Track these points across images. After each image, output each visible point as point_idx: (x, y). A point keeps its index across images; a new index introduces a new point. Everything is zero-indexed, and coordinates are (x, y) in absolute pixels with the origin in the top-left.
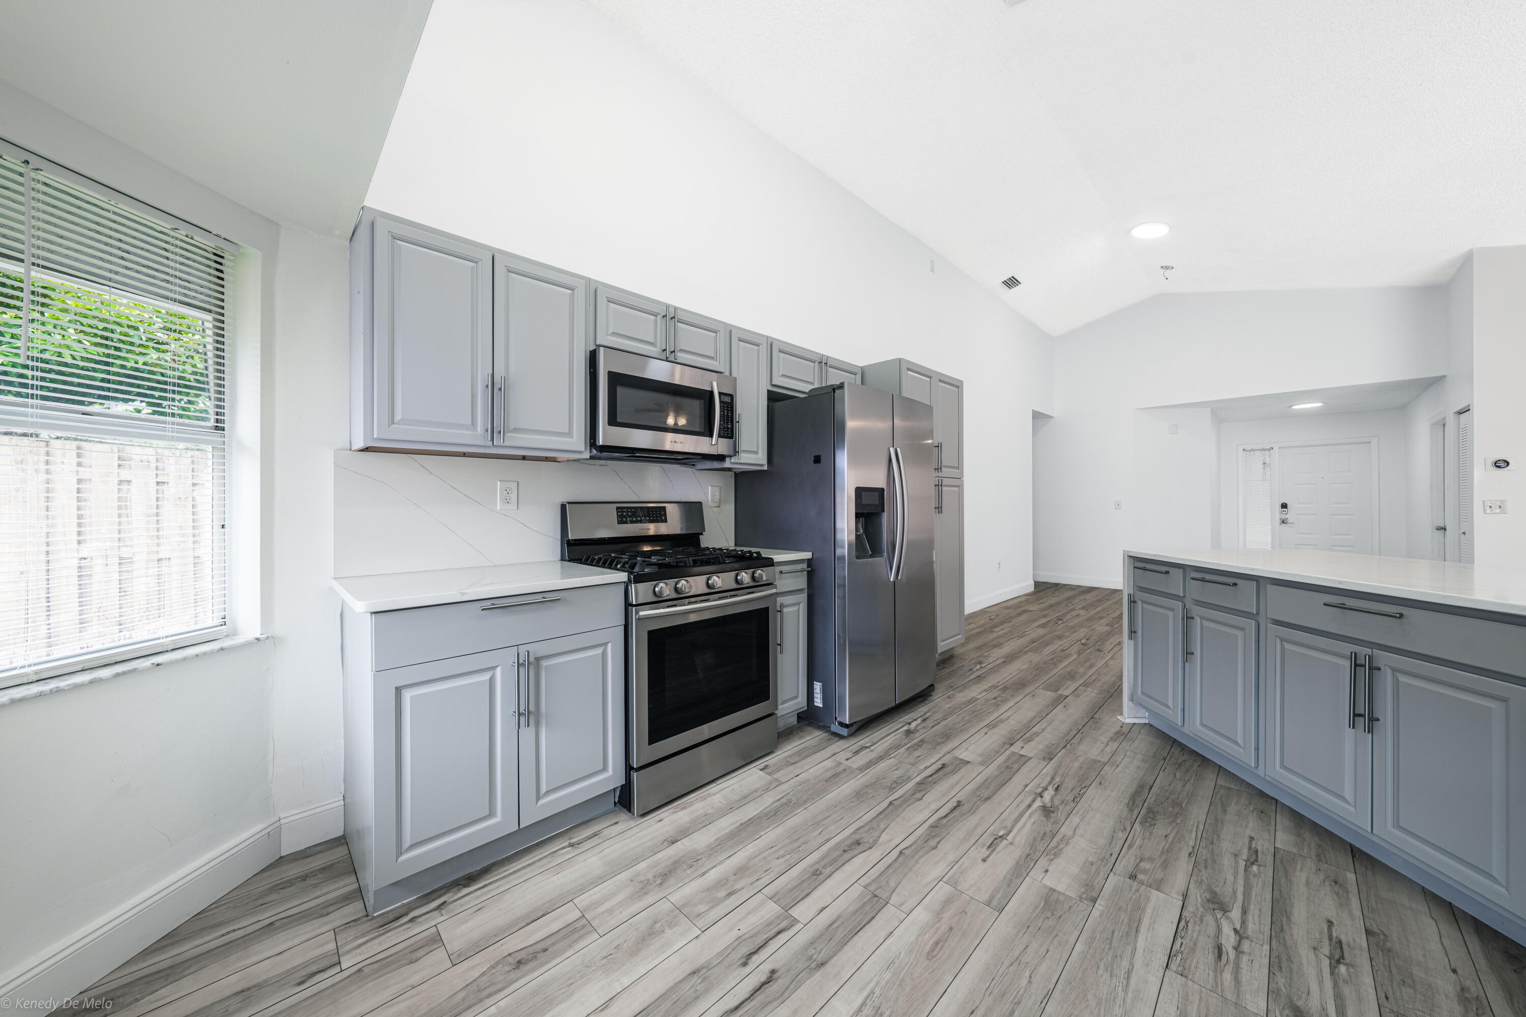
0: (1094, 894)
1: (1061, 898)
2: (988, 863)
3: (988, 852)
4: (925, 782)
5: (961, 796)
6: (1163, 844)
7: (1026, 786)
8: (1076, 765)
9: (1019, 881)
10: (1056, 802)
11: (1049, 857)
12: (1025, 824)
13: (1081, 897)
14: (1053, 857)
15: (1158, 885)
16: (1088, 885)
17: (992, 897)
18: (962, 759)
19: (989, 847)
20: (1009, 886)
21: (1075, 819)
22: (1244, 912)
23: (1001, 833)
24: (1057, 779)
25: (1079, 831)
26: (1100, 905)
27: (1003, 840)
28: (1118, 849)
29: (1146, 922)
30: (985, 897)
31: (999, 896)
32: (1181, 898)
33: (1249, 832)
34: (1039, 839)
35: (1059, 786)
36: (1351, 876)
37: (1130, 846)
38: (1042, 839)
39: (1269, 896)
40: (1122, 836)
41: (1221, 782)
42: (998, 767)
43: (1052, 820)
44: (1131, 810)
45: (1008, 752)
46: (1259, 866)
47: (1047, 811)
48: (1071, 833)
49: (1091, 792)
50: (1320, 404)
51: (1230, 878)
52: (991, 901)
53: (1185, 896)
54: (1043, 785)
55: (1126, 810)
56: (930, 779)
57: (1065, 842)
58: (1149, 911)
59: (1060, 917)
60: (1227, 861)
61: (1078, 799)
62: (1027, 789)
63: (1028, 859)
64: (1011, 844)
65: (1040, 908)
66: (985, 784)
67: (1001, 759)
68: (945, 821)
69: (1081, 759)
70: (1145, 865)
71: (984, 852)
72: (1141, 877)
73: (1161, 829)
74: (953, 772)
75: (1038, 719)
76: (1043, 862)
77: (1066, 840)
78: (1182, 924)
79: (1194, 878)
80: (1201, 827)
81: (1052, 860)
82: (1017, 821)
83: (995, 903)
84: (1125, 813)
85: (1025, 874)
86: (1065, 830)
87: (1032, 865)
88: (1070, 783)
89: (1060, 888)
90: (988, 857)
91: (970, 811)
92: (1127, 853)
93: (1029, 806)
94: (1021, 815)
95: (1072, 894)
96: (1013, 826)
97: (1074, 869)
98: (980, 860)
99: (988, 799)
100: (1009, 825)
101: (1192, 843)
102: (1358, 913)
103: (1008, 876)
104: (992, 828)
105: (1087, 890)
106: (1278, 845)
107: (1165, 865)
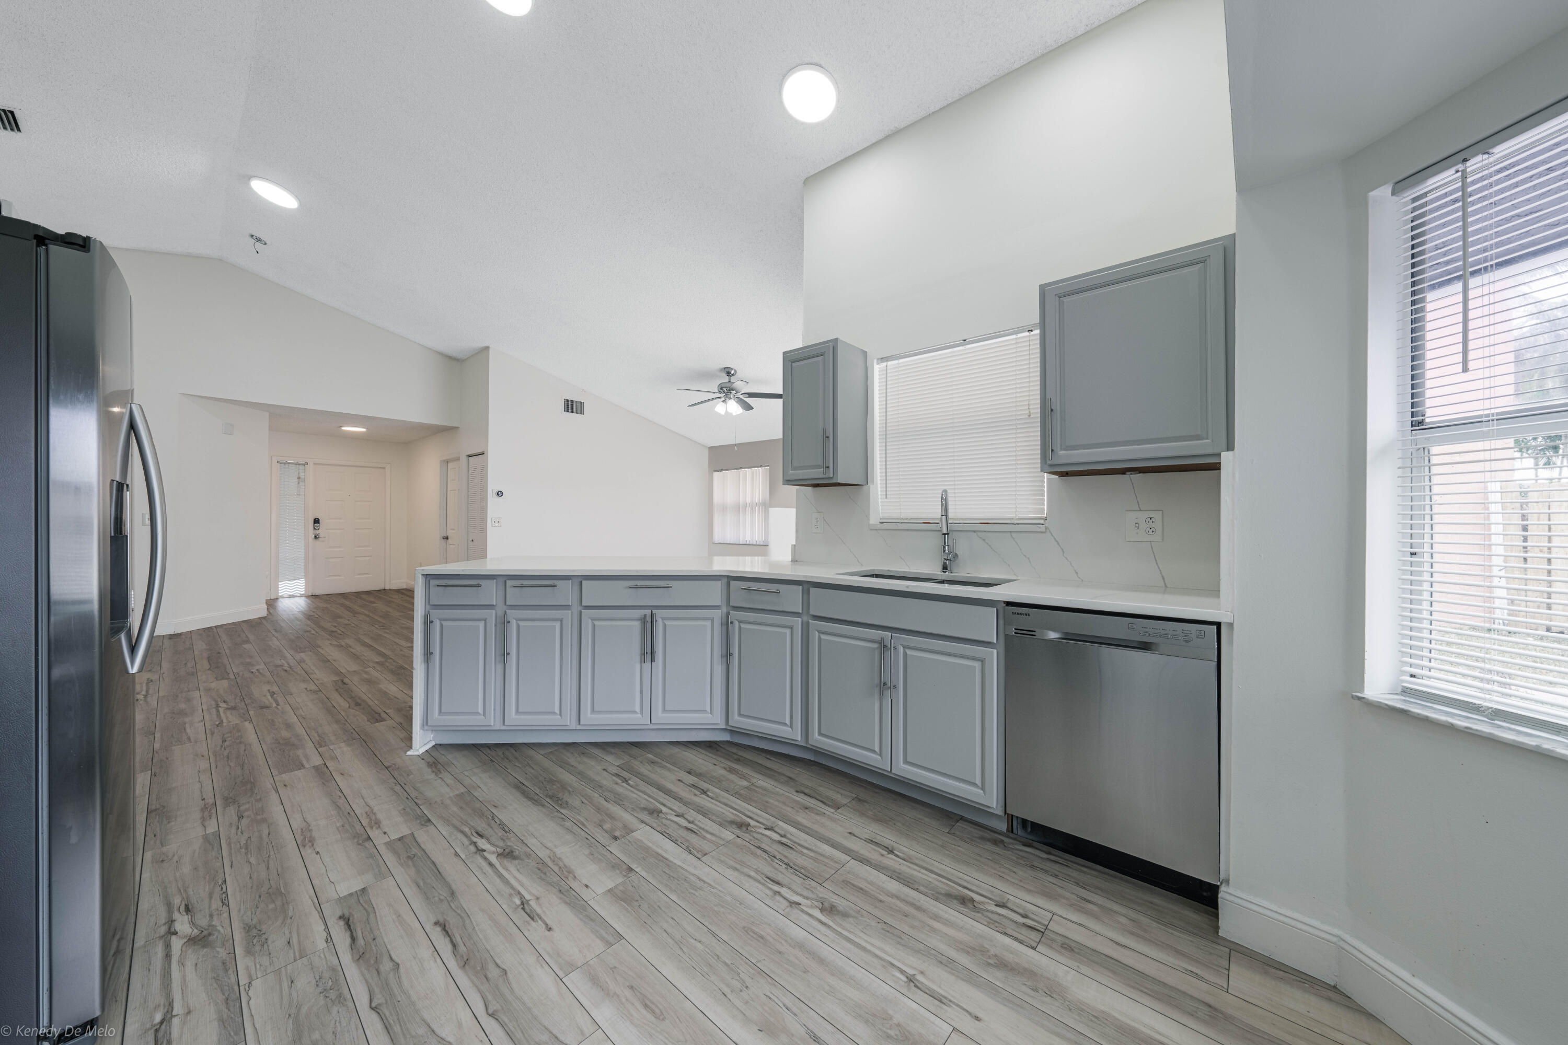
0: (625, 867)
1: (621, 888)
2: (554, 927)
3: (539, 921)
4: (361, 951)
5: (429, 919)
6: (590, 808)
7: (457, 855)
8: (455, 809)
9: (589, 909)
10: (501, 844)
11: (570, 878)
12: (515, 877)
13: (625, 876)
14: (571, 875)
15: (629, 830)
16: (614, 867)
17: (602, 938)
18: (351, 895)
19: (533, 919)
20: (592, 920)
21: (531, 842)
22: (664, 805)
23: (518, 902)
24: (467, 830)
25: (549, 845)
26: (637, 867)
27: (528, 904)
28: (583, 833)
29: (659, 851)
30: (599, 946)
31: (603, 933)
32: (644, 825)
33: (599, 768)
34: (543, 876)
35: (477, 833)
36: (650, 756)
37: (583, 825)
38: (545, 874)
39: (655, 790)
40: (568, 824)
41: (542, 752)
42: (402, 865)
43: (523, 856)
44: (543, 806)
45: (382, 849)
46: (629, 779)
47: (507, 854)
48: (548, 852)
49: (502, 816)
50: (364, 430)
51: (635, 796)
52: (607, 942)
53: (643, 822)
54: (467, 842)
55: (540, 808)
56: (361, 942)
57: (556, 860)
58: (650, 845)
59: (641, 897)
60: (619, 789)
61: (505, 828)
62: (463, 857)
63: (566, 893)
64: (538, 899)
65: (627, 906)
66: (425, 891)
67: (390, 859)
68: (462, 949)
69: (448, 802)
70: (607, 826)
71: (538, 926)
72: (617, 834)
73: (575, 801)
74: (369, 910)
75: (342, 801)
76: (574, 885)
77: (555, 858)
78: (666, 835)
79: (629, 810)
80: (582, 783)
81: (575, 877)
82: (506, 882)
83: (611, 939)
84: (544, 810)
85: (583, 903)
86: (543, 854)
87: (573, 892)
88: (481, 825)
89: (610, 885)
90: (546, 925)
91: (461, 917)
92: (587, 828)
93: (491, 864)
94: (501, 876)
95: (620, 880)
96: (513, 888)
97: (593, 867)
98: (547, 933)
99: (453, 894)
100: (507, 890)
101: (596, 795)
102: (676, 769)
103: (581, 916)
104: (504, 907)
105: (619, 869)
106: (617, 764)
107: (611, 817)
